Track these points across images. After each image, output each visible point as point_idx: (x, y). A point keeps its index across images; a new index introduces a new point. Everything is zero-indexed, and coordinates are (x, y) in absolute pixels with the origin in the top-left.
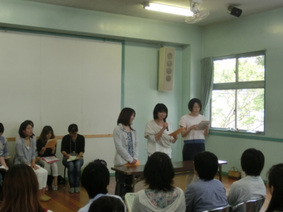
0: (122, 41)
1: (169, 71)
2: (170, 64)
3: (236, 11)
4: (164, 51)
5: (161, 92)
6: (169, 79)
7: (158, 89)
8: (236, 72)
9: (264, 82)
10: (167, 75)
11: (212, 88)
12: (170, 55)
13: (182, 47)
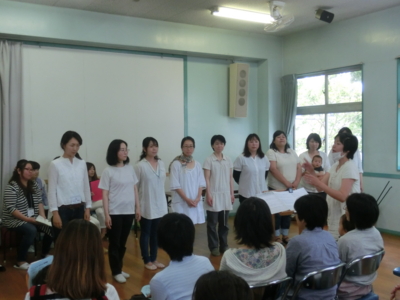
0: (184, 56)
1: (242, 93)
2: (243, 84)
3: (326, 16)
4: (235, 68)
5: (233, 118)
6: (242, 102)
7: (228, 114)
8: (326, 93)
9: (362, 103)
10: (239, 97)
11: (295, 112)
12: (243, 73)
13: (257, 62)
